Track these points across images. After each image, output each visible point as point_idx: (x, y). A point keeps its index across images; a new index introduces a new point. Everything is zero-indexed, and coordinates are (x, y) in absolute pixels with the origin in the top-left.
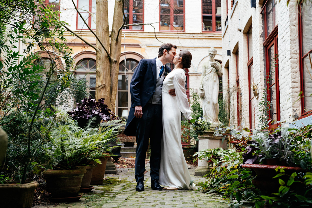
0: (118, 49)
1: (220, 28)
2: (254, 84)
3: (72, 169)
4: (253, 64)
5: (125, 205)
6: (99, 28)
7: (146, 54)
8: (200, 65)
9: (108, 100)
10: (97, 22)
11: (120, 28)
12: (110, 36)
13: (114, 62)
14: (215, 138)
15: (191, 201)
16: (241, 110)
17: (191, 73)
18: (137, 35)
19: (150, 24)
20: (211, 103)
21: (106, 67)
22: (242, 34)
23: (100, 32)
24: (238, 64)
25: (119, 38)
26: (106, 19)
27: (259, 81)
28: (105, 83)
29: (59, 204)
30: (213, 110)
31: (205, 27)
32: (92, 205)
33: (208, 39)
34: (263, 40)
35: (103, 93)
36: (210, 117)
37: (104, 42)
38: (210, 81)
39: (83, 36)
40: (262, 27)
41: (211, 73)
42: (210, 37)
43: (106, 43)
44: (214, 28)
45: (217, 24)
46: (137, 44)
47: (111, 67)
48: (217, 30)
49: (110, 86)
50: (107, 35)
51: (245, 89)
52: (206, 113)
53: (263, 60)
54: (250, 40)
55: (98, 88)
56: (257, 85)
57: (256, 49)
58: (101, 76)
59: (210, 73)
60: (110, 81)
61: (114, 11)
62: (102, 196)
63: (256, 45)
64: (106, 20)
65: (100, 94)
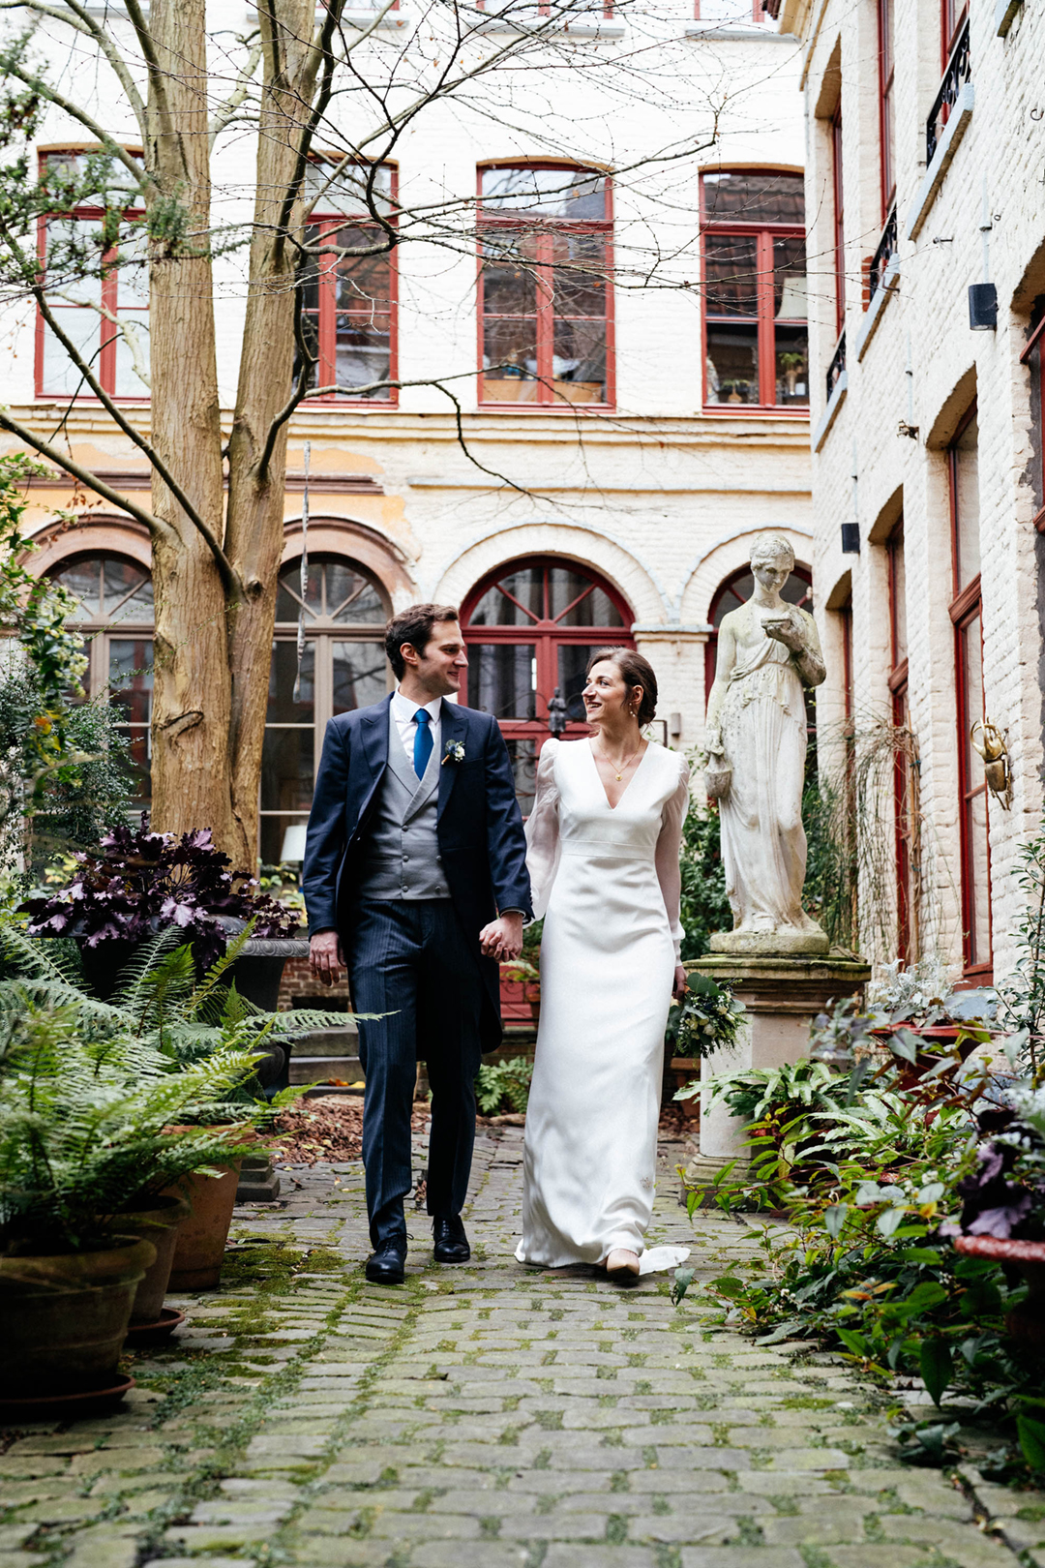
0: (266, 523)
1: (800, 389)
2: (991, 728)
3: (87, 1248)
4: (979, 614)
5: (364, 1441)
6: (167, 410)
7: (410, 530)
8: (691, 587)
9: (220, 795)
10: (154, 380)
11: (278, 416)
12: (227, 453)
13: (249, 591)
14: (784, 1007)
15: (693, 1403)
16: (915, 850)
17: (648, 629)
18: (358, 426)
19: (434, 383)
20: (767, 825)
21: (204, 617)
22: (923, 451)
23: (170, 434)
24: (899, 599)
25: (272, 462)
26: (204, 364)
27: (1017, 712)
28: (202, 706)
29: (22, 1437)
30: (778, 865)
31: (720, 385)
32: (197, 1444)
33: (739, 447)
34: (1035, 498)
35: (189, 757)
36: (763, 897)
37: (193, 484)
38: (761, 708)
39: (75, 431)
40: (1029, 432)
41: (763, 669)
42: (746, 435)
43: (207, 493)
44: (768, 392)
45: (780, 371)
46: (361, 475)
47: (230, 619)
48: (786, 400)
49: (227, 718)
50: (208, 447)
51: (937, 739)
52: (737, 875)
53: (1037, 602)
54: (964, 482)
55: (164, 728)
56: (1007, 731)
57: (998, 547)
58: (181, 669)
59: (760, 666)
60: (228, 691)
61: (247, 322)
62: (231, 1374)
63: (1000, 524)
64: (205, 367)
65: (175, 761)
